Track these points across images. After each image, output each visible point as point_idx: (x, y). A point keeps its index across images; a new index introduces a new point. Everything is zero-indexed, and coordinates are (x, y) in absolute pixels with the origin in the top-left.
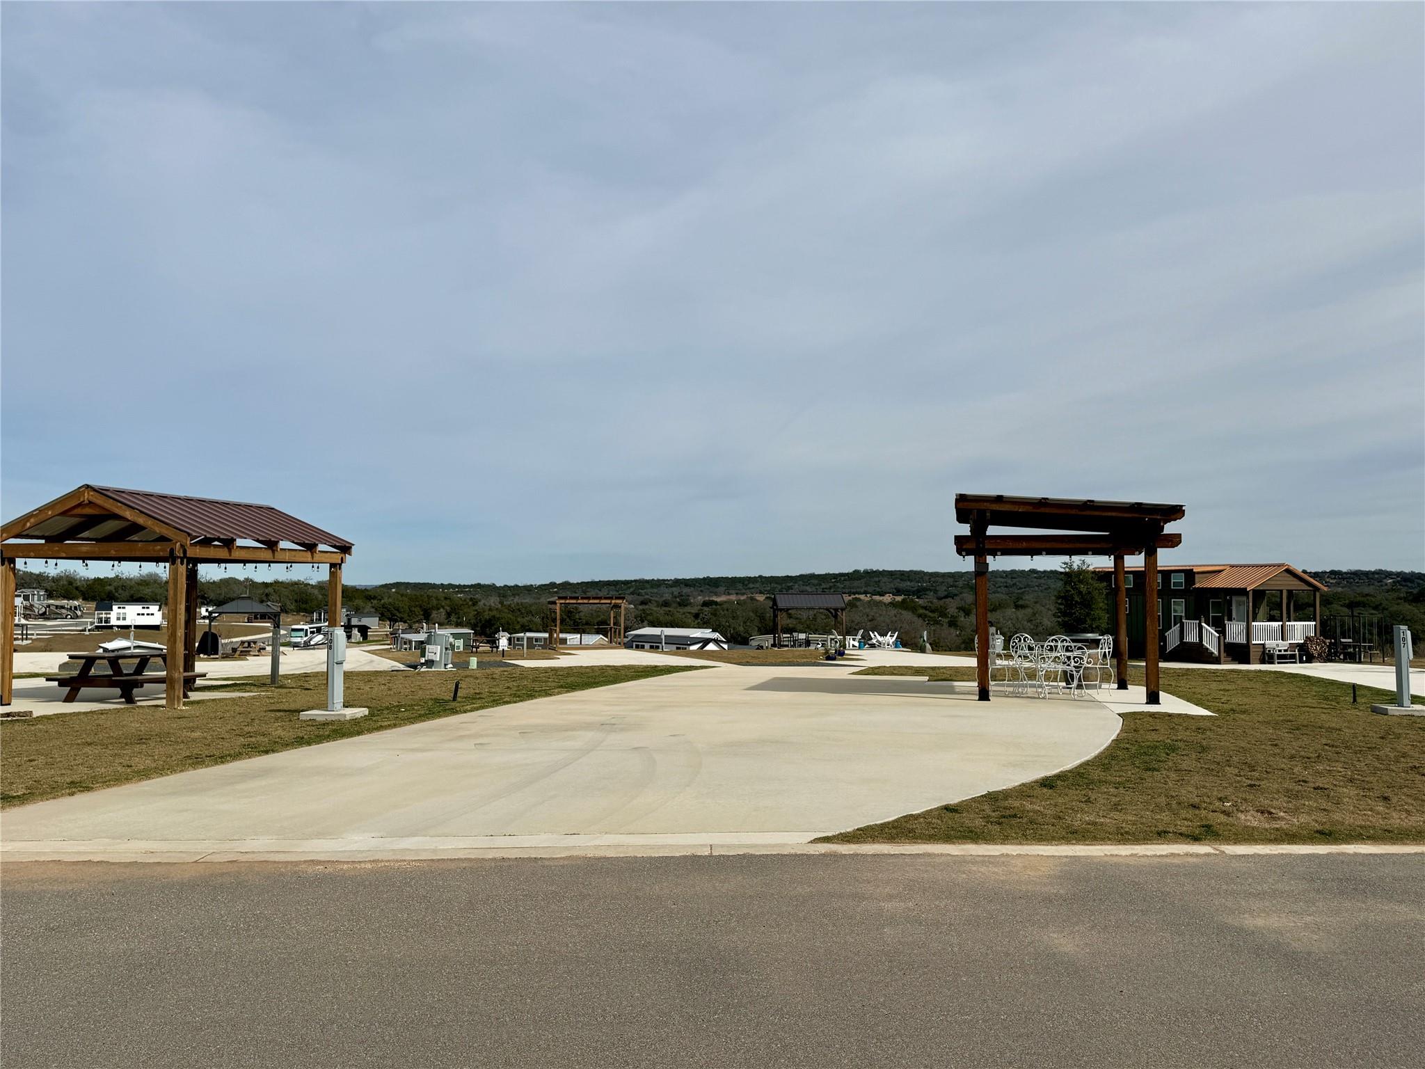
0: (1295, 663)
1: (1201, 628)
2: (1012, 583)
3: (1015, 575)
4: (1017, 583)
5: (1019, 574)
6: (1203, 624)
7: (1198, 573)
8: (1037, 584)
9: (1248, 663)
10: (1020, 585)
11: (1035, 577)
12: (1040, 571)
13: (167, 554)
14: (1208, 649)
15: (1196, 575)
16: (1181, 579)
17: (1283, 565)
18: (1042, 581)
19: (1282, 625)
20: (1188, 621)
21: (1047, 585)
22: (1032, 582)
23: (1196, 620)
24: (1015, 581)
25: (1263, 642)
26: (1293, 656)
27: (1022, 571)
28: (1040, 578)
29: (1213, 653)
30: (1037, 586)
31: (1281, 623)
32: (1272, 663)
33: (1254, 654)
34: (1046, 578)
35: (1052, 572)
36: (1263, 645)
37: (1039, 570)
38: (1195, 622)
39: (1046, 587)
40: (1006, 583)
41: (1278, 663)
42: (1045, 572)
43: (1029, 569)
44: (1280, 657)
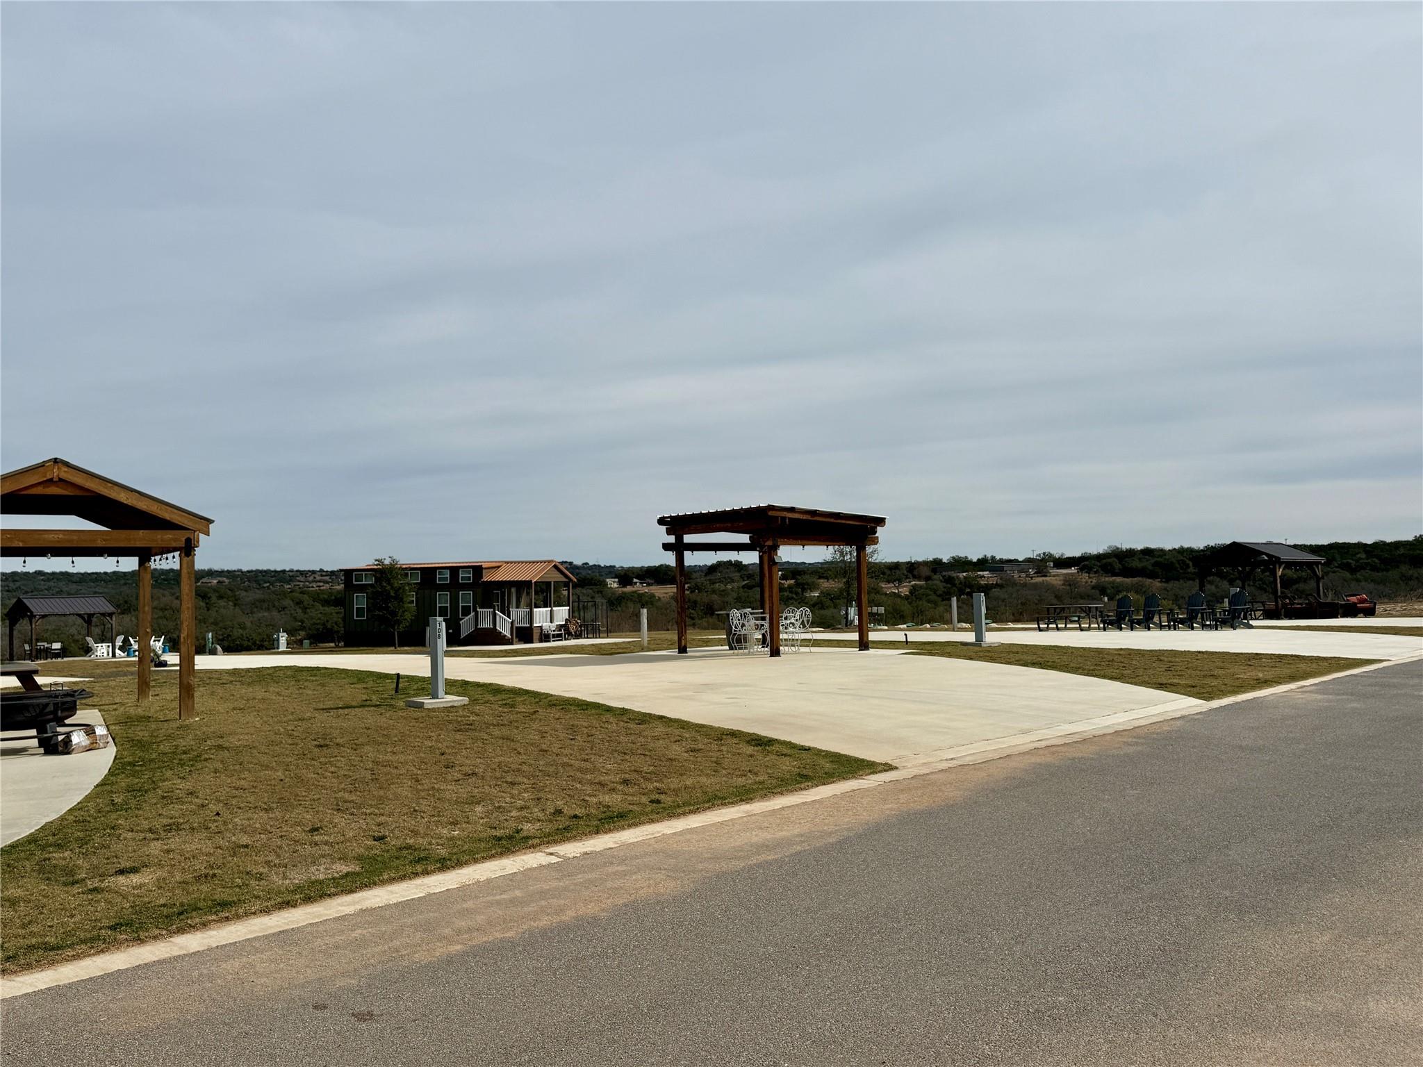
0: (561, 640)
1: (495, 615)
2: (14, 587)
3: (17, 578)
4: (22, 587)
5: (23, 576)
6: (497, 612)
7: (486, 568)
8: (46, 587)
9: (532, 642)
10: (25, 589)
11: (42, 580)
12: (48, 573)
13: (182, 544)
14: (501, 632)
15: (484, 571)
16: (447, 574)
17: (552, 561)
18: (51, 584)
19: (551, 611)
20: (481, 610)
21: (59, 588)
22: (40, 584)
23: (489, 608)
24: (18, 584)
25: (540, 625)
26: (559, 635)
27: (26, 572)
28: (49, 580)
29: (506, 636)
30: (46, 589)
31: (550, 609)
32: (549, 641)
33: (536, 635)
34: (55, 580)
35: (62, 573)
36: (541, 627)
37: (46, 571)
38: (488, 610)
39: (57, 590)
40: (8, 586)
41: (553, 641)
42: (54, 573)
43: (34, 571)
44: (554, 636)
